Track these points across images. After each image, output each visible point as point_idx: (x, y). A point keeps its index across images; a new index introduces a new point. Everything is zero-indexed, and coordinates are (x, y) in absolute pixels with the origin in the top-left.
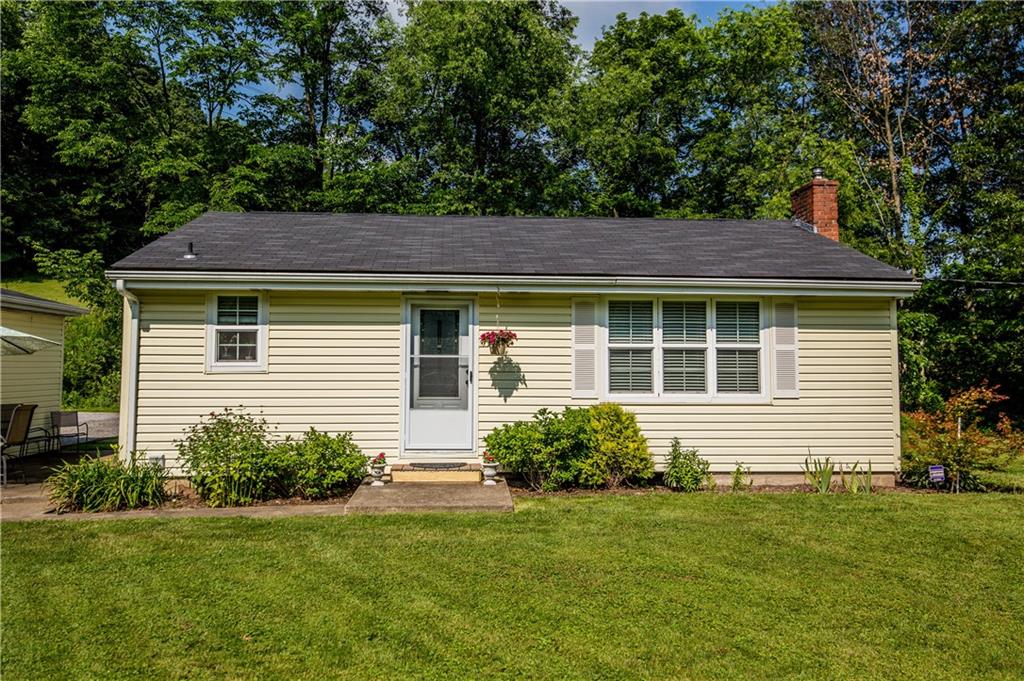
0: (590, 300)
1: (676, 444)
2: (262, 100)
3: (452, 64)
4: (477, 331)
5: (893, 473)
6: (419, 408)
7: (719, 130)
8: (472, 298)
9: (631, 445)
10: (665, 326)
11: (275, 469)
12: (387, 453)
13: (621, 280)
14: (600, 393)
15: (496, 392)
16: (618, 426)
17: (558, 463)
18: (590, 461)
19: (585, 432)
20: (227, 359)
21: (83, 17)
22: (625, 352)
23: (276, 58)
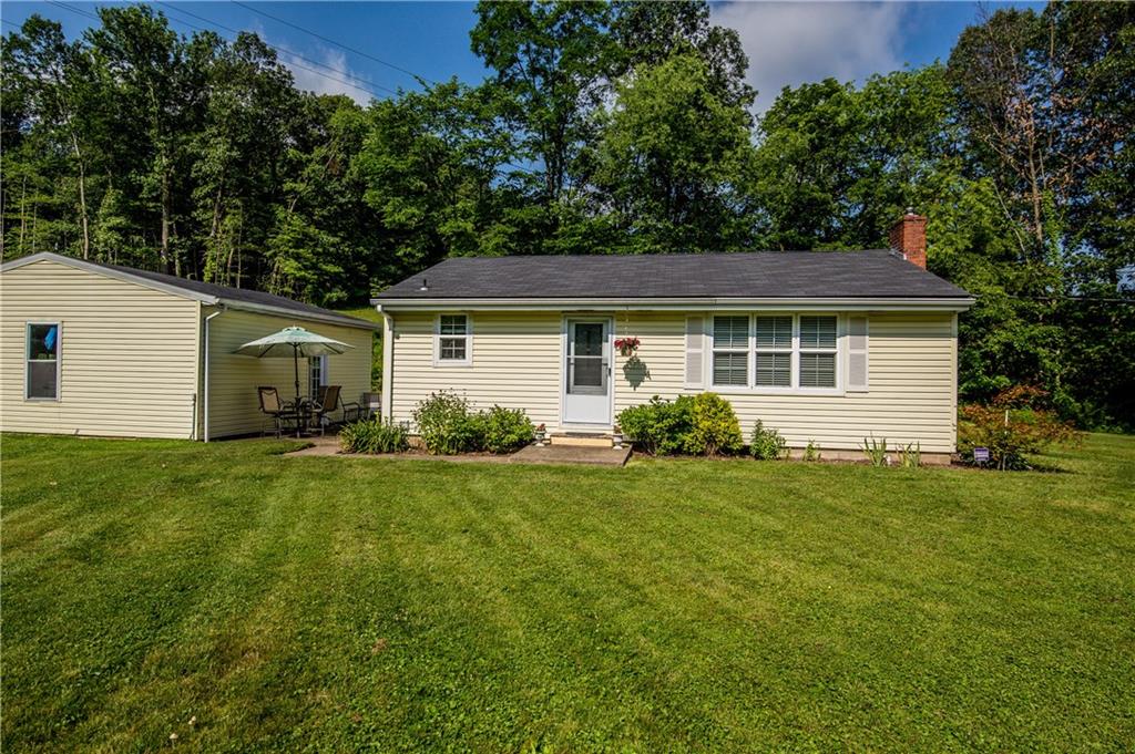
0: (699, 315)
1: (759, 423)
2: (513, 175)
3: (645, 138)
4: (613, 338)
5: (949, 454)
6: (573, 393)
7: (871, 176)
8: (612, 315)
9: (723, 424)
10: (758, 335)
11: (471, 431)
12: (547, 424)
13: (720, 300)
14: (707, 385)
15: (628, 383)
16: (713, 410)
17: (667, 435)
18: (691, 435)
19: (688, 414)
20: (447, 358)
21: (398, 127)
22: (726, 355)
23: (525, 144)
